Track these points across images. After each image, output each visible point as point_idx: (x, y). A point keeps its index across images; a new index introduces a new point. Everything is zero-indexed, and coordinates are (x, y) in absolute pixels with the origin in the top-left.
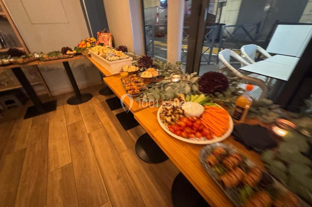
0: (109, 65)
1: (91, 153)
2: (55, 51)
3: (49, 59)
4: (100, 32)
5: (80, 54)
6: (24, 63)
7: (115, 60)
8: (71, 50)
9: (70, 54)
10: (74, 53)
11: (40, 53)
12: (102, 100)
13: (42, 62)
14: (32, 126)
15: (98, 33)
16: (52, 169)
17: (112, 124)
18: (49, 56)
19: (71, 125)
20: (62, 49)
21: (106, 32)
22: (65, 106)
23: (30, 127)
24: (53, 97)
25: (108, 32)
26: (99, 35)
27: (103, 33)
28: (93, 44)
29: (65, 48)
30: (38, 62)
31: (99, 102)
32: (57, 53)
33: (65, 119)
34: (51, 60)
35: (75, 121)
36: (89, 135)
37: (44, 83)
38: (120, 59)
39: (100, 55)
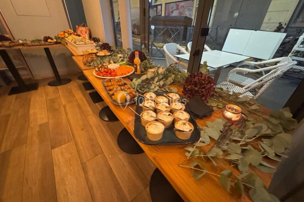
0: (77, 47)
1: (64, 117)
2: (38, 39)
3: (32, 44)
4: (79, 26)
5: (60, 43)
6: (10, 47)
7: (81, 44)
8: (52, 39)
9: (51, 42)
10: (55, 42)
11: (24, 40)
12: (80, 84)
13: (26, 47)
14: (15, 100)
15: (77, 26)
16: (32, 125)
17: (84, 99)
18: (32, 43)
19: (50, 100)
20: (44, 38)
21: (84, 26)
22: (46, 87)
23: (14, 101)
24: (35, 80)
25: (86, 26)
26: (78, 29)
27: (82, 27)
29: (46, 37)
30: (22, 47)
31: (76, 84)
32: (39, 41)
33: (45, 96)
34: (34, 46)
35: (53, 97)
36: (64, 106)
37: (27, 68)
38: (85, 44)
39: (73, 41)
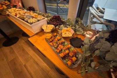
0: (31, 27)
19: (10, 62)
28: (9, 7)
31: (24, 41)
35: (12, 58)
36: (25, 66)
38: (38, 21)
39: (17, 16)
